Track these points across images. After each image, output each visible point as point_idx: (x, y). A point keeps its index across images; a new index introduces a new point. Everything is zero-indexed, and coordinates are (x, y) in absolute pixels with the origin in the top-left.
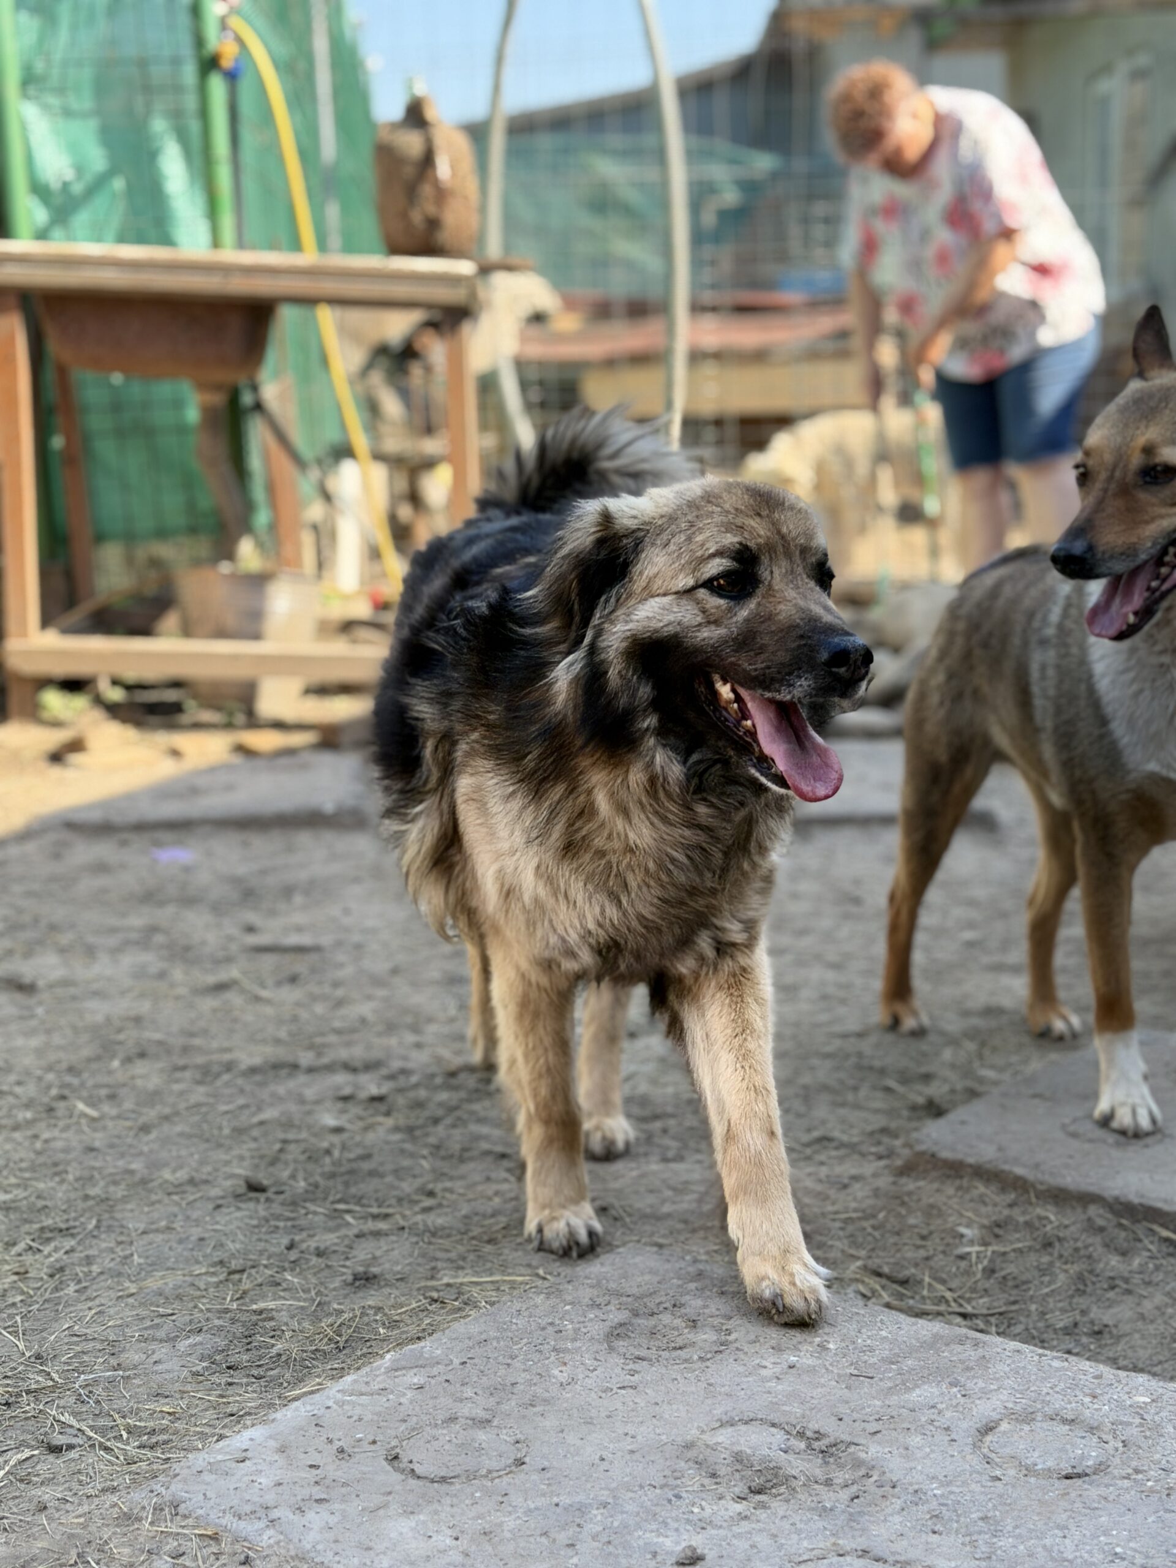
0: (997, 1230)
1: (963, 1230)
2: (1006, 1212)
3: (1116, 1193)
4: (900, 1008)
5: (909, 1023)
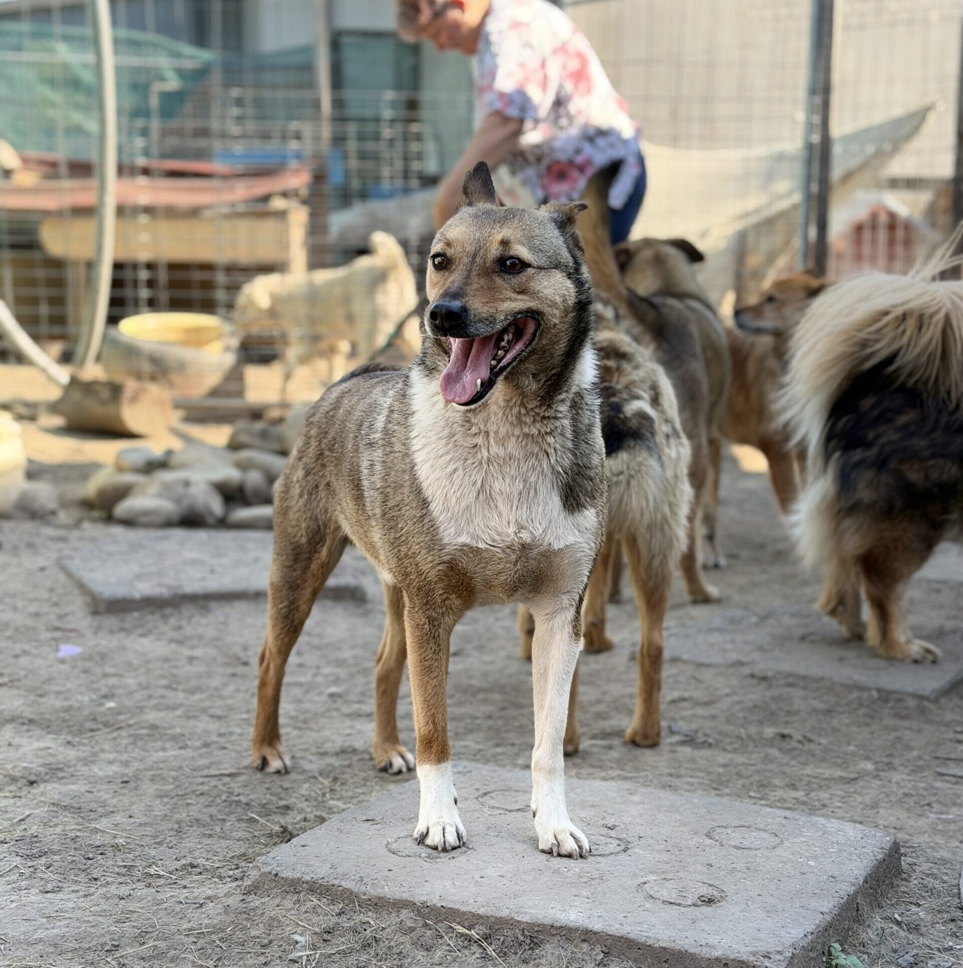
0: (326, 936)
1: (297, 937)
2: (335, 920)
3: (424, 898)
4: (267, 752)
5: (275, 764)
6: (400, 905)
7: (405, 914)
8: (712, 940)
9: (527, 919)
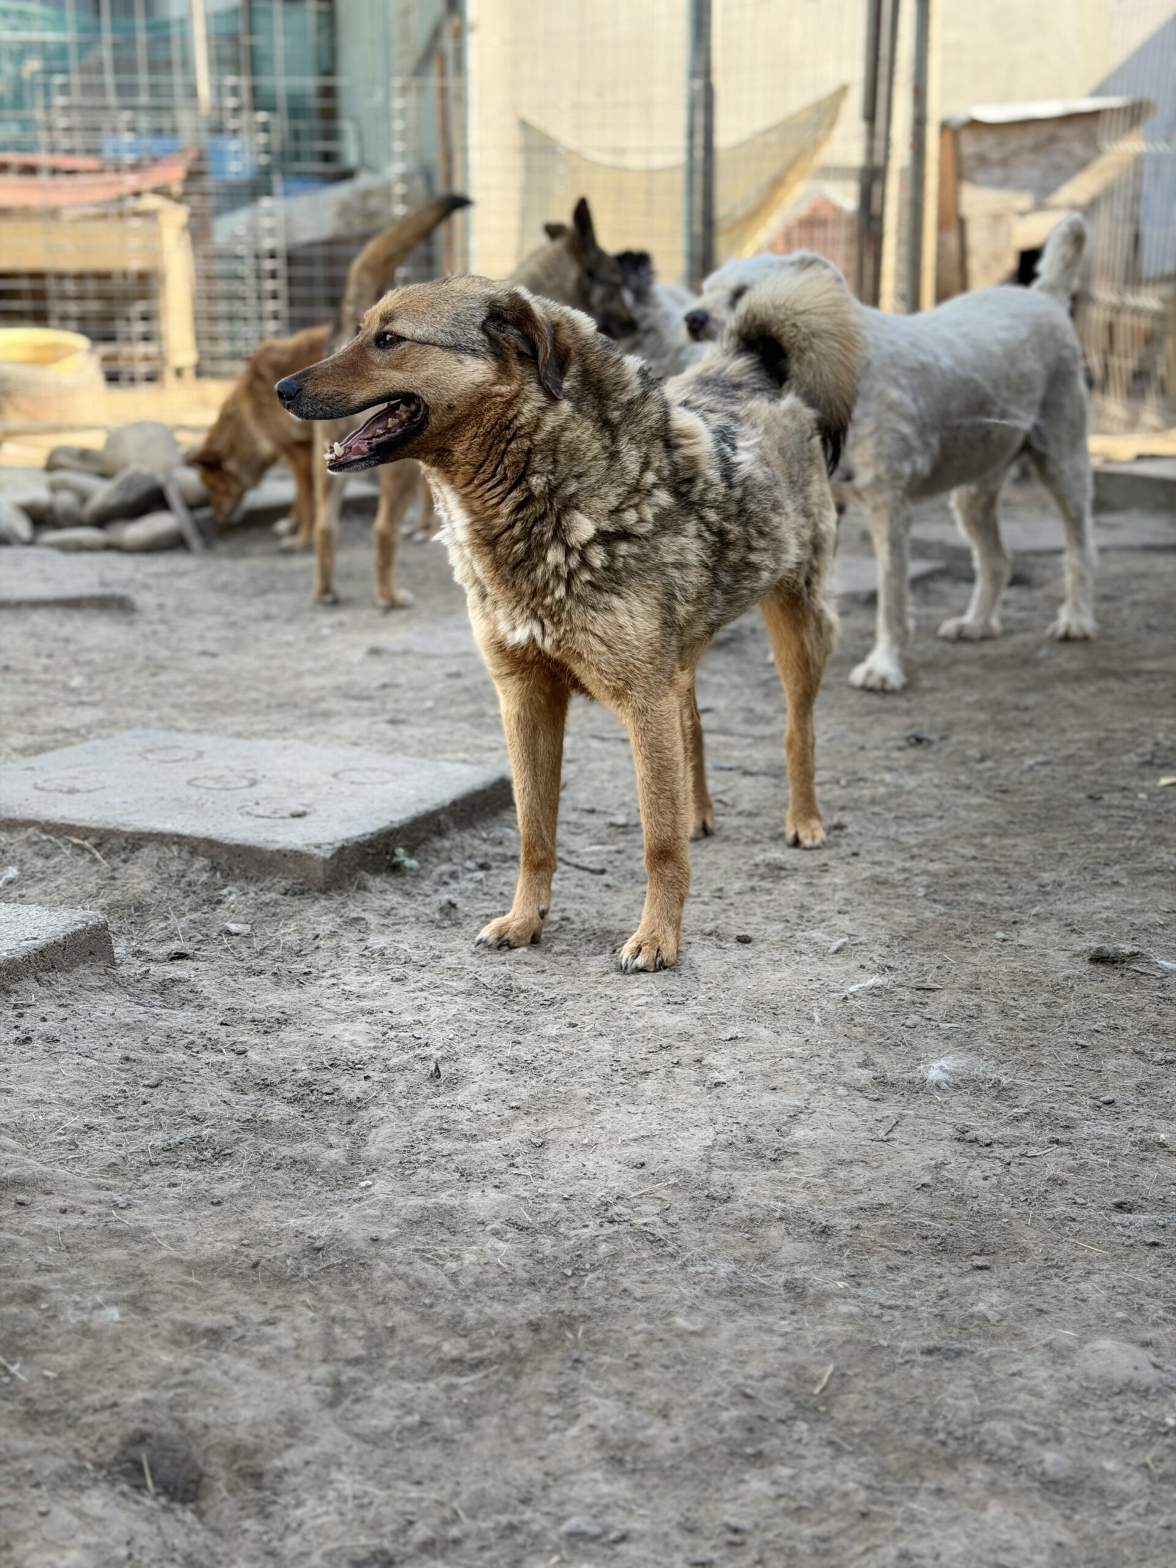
6: (27, 824)
7: (31, 830)
8: (278, 838)
9: (130, 829)
